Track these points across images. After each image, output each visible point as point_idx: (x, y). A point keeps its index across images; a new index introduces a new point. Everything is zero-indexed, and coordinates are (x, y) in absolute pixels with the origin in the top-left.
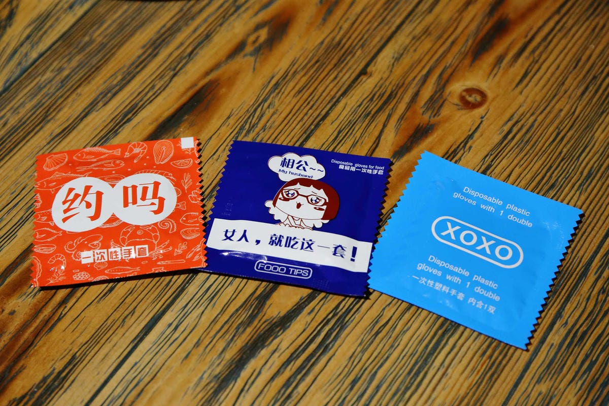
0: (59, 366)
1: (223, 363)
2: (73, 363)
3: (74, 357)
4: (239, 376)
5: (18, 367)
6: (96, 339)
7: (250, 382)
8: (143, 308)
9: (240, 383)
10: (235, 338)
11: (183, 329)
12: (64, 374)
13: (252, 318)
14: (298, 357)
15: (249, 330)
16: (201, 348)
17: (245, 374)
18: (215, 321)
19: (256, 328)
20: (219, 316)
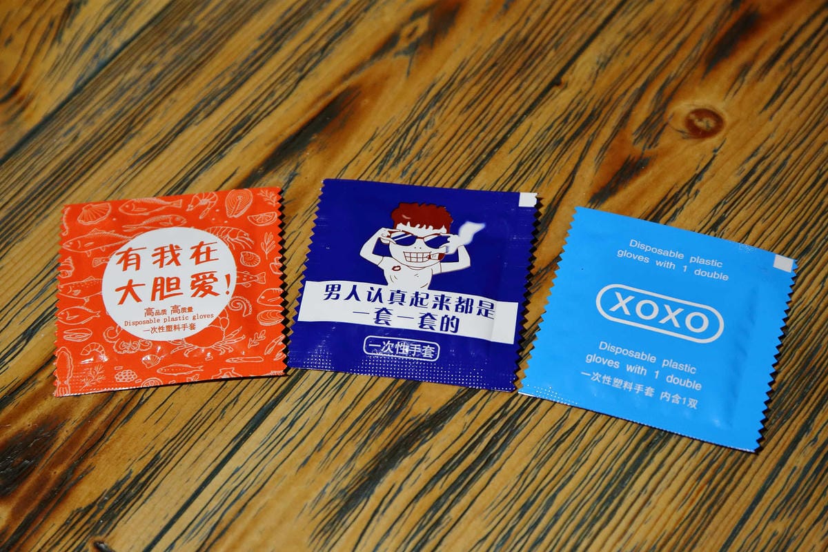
0: (137, 469)
1: (352, 474)
2: (155, 465)
3: (156, 457)
4: (372, 492)
5: (83, 468)
6: (188, 434)
7: (387, 500)
8: (250, 395)
9: (373, 502)
10: (369, 441)
11: (301, 426)
12: (143, 479)
13: (393, 414)
14: (452, 470)
15: (388, 431)
16: (324, 452)
17: (380, 489)
18: (343, 416)
19: (398, 430)
20: (349, 410)
